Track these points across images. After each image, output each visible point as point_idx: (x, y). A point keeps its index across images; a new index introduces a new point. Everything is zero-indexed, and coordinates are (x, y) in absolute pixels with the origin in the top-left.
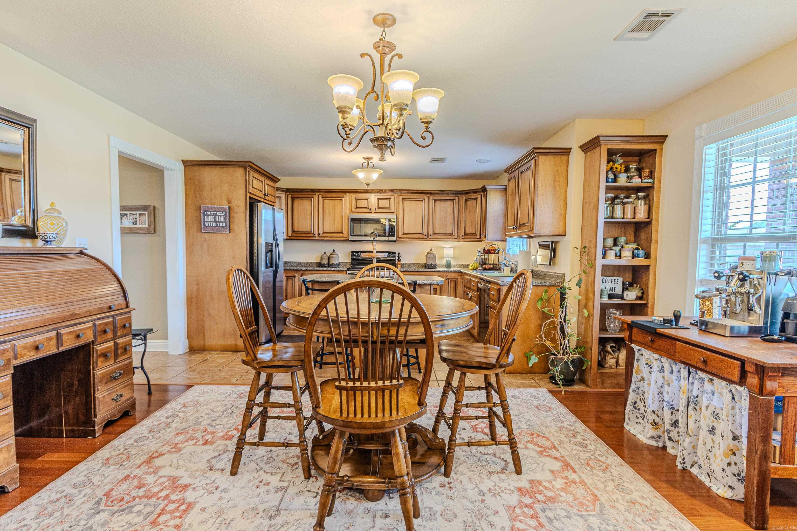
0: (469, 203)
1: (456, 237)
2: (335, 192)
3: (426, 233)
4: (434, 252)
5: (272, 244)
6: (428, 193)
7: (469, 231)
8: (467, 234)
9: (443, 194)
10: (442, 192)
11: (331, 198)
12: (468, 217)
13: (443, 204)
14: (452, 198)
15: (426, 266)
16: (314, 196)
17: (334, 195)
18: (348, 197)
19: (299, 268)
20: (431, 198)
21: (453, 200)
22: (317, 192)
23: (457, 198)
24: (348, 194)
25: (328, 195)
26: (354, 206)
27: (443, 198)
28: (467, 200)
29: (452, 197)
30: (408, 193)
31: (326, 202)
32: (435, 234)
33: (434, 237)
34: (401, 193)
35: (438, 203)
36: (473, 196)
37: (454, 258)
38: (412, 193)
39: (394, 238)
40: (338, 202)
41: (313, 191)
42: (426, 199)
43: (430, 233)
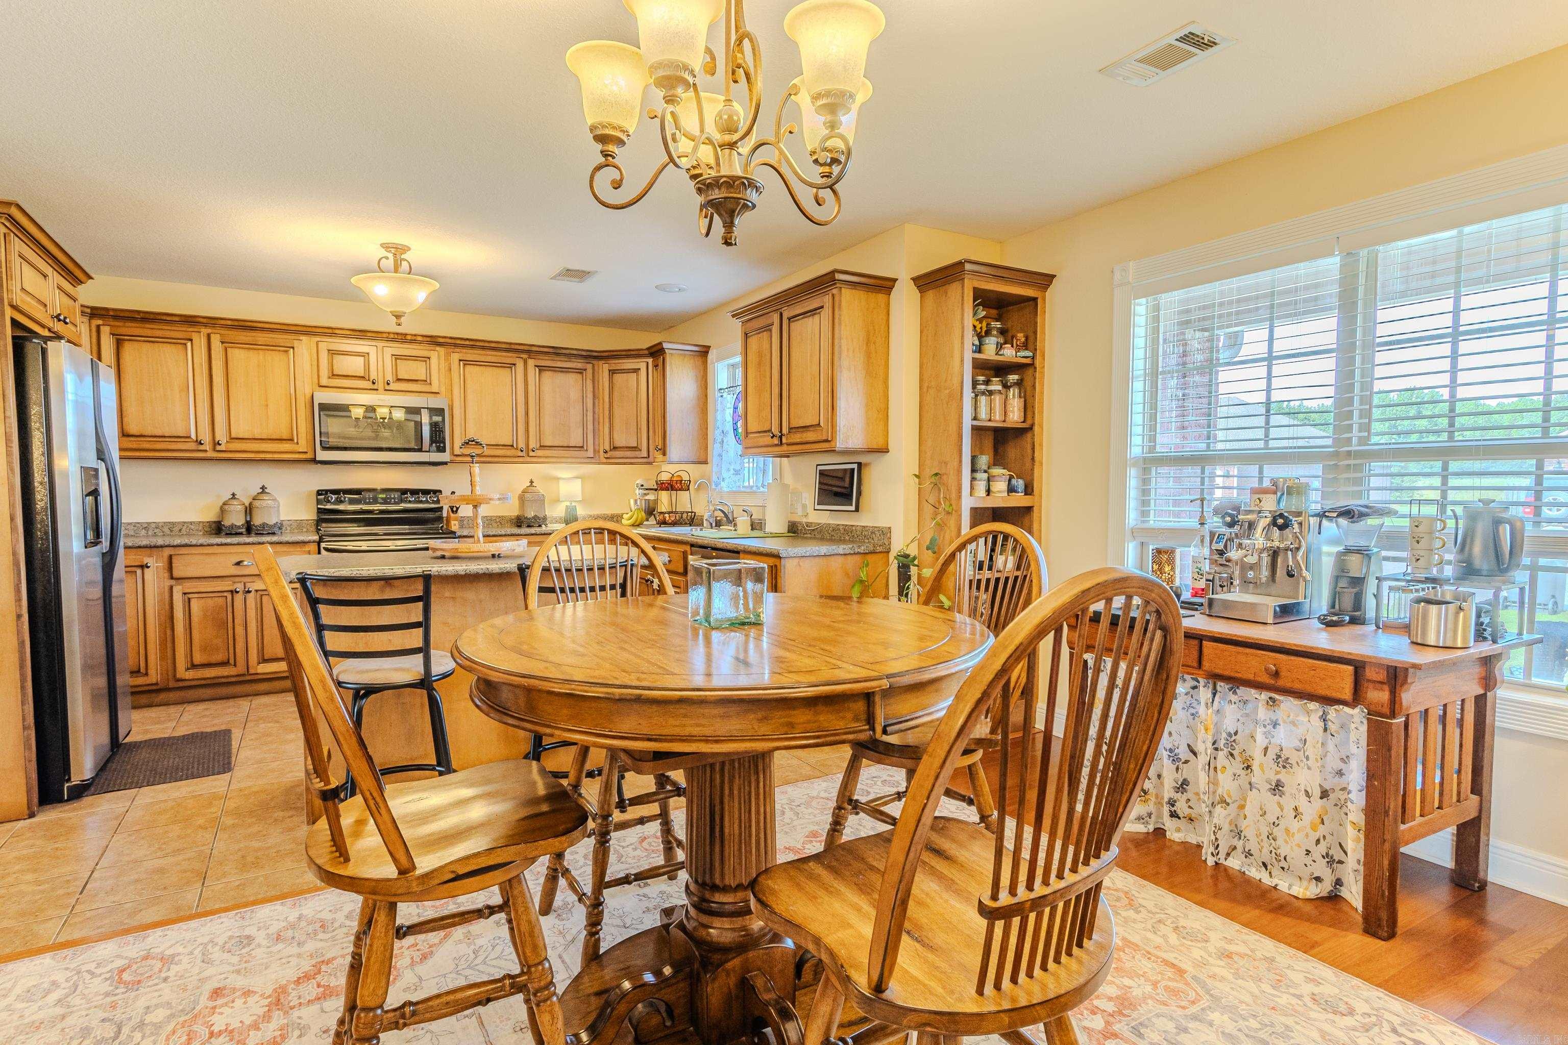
0: (617, 377)
1: (590, 453)
2: (262, 329)
3: (521, 445)
4: (540, 487)
5: (96, 470)
6: (523, 351)
7: (621, 439)
8: (615, 448)
9: (557, 354)
10: (556, 352)
11: (252, 346)
12: (617, 411)
13: (561, 378)
14: (580, 366)
15: (519, 522)
16: (195, 337)
17: (262, 338)
18: (305, 346)
19: (160, 542)
20: (531, 363)
21: (581, 371)
22: (205, 325)
23: (589, 367)
24: (303, 338)
25: (243, 336)
26: (324, 372)
27: (559, 364)
28: (612, 372)
29: (578, 364)
30: (472, 347)
31: (238, 356)
32: (542, 447)
33: (540, 453)
34: (456, 345)
35: (547, 375)
36: (629, 364)
37: (583, 502)
38: (483, 348)
39: (445, 457)
40: (275, 360)
41: (190, 321)
42: (520, 365)
43: (532, 445)
